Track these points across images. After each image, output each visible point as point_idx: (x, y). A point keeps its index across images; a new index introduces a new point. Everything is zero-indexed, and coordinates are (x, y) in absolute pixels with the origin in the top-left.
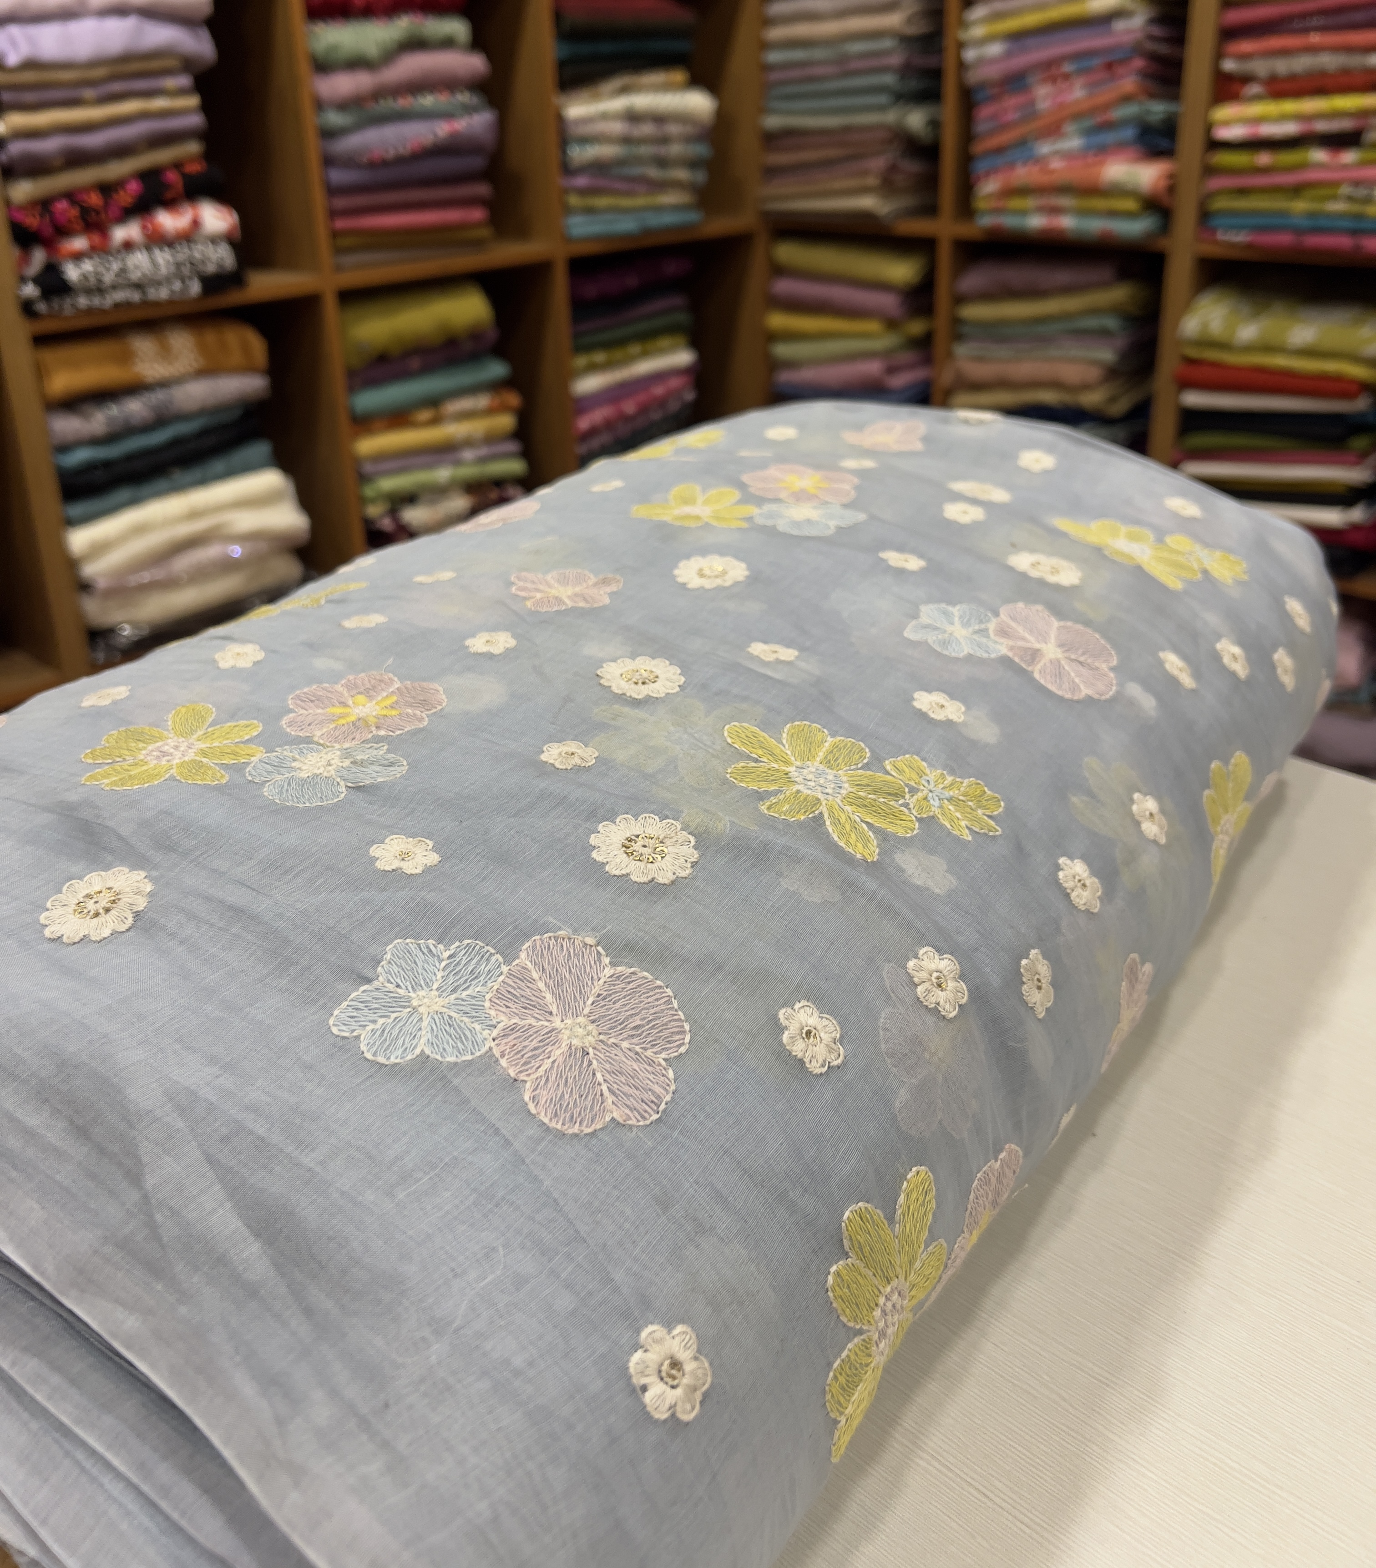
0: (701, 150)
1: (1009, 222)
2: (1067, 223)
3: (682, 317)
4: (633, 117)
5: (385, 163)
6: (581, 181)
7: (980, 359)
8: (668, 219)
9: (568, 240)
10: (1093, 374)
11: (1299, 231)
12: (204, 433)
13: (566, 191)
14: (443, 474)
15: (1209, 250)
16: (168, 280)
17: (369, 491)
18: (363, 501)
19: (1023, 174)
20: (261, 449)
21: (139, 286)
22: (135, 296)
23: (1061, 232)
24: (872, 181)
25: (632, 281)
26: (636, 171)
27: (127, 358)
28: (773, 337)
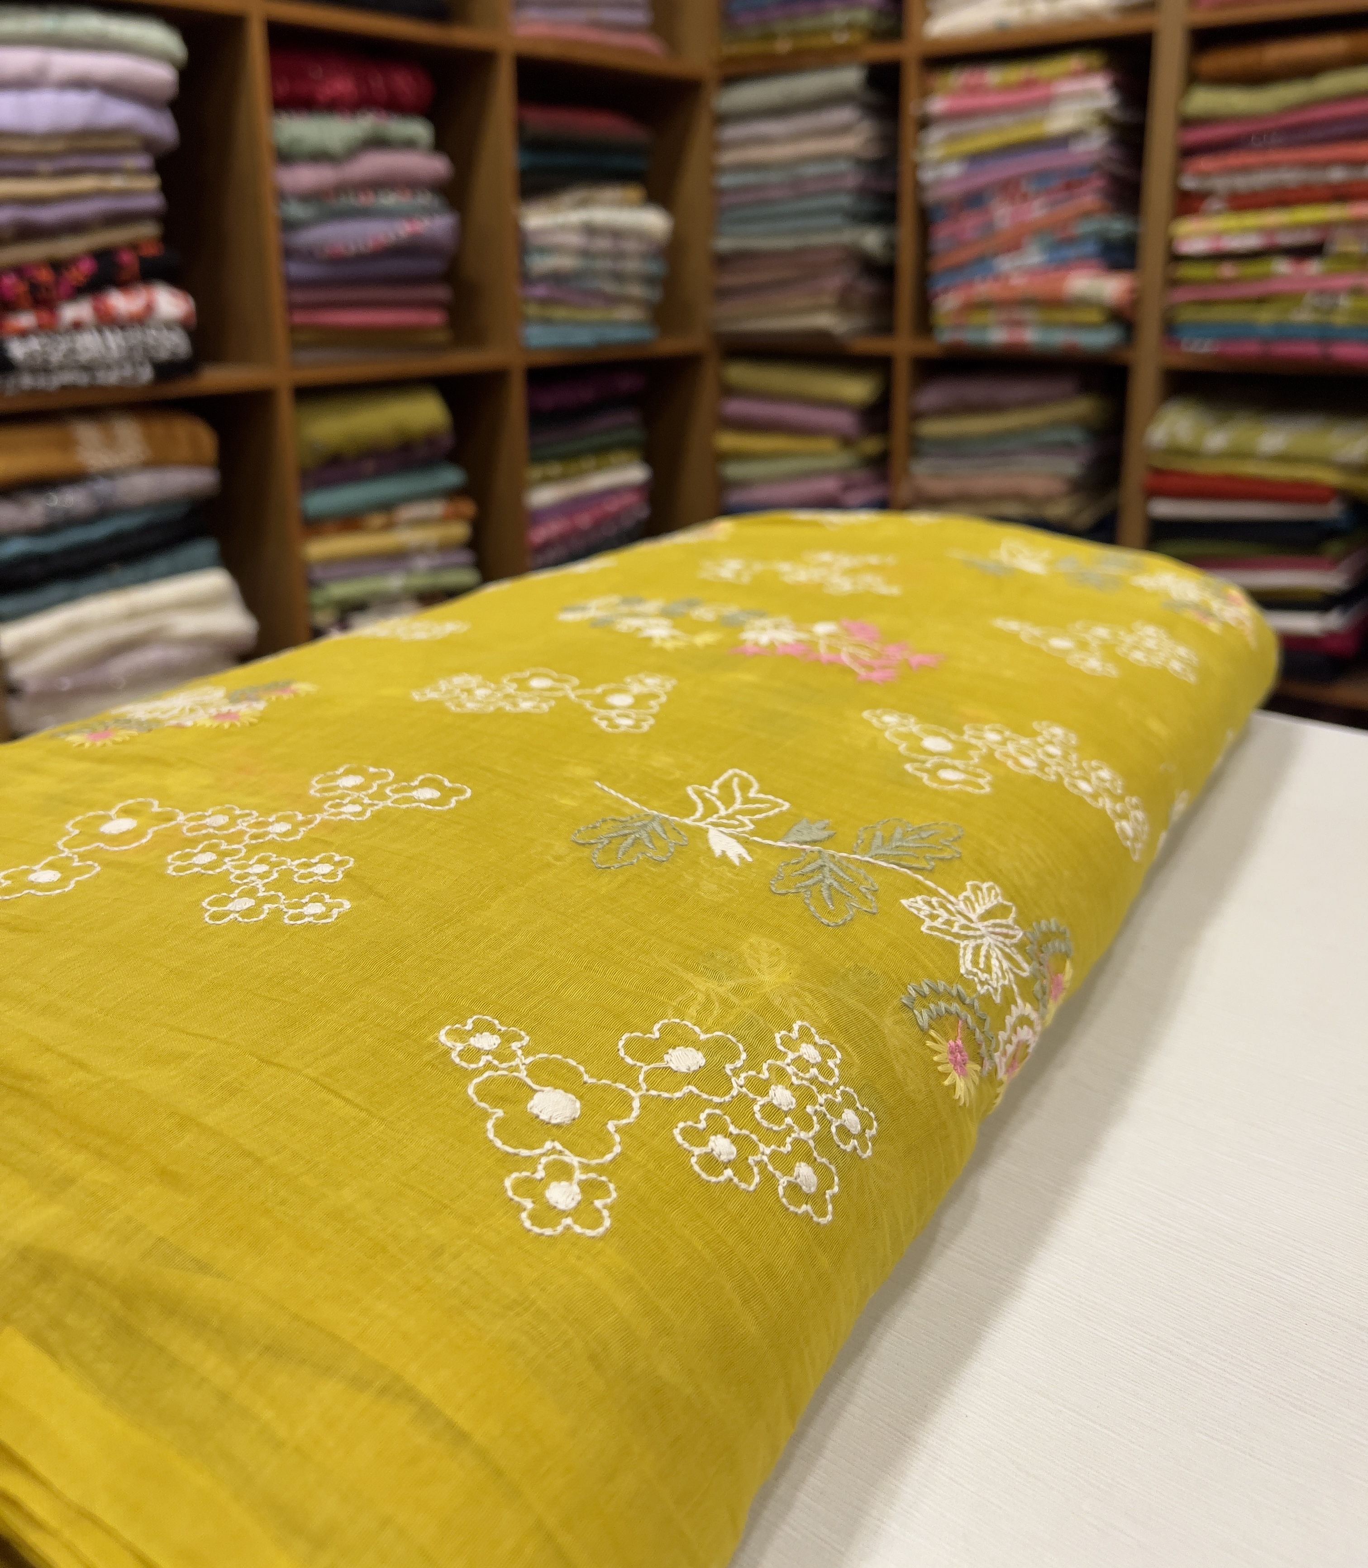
0: (654, 268)
1: (969, 337)
2: (1030, 336)
3: (634, 434)
4: (590, 230)
5: (344, 260)
6: (540, 291)
7: (938, 475)
8: (624, 335)
9: (526, 350)
10: (1056, 486)
11: (1265, 340)
12: (147, 529)
13: (525, 300)
14: (394, 582)
15: (1176, 360)
16: (120, 364)
17: (317, 598)
18: (312, 608)
19: (983, 289)
20: (206, 548)
21: (87, 368)
22: (82, 379)
23: (1024, 345)
24: (828, 299)
25: (586, 394)
26: (591, 284)
27: (68, 445)
28: (722, 457)
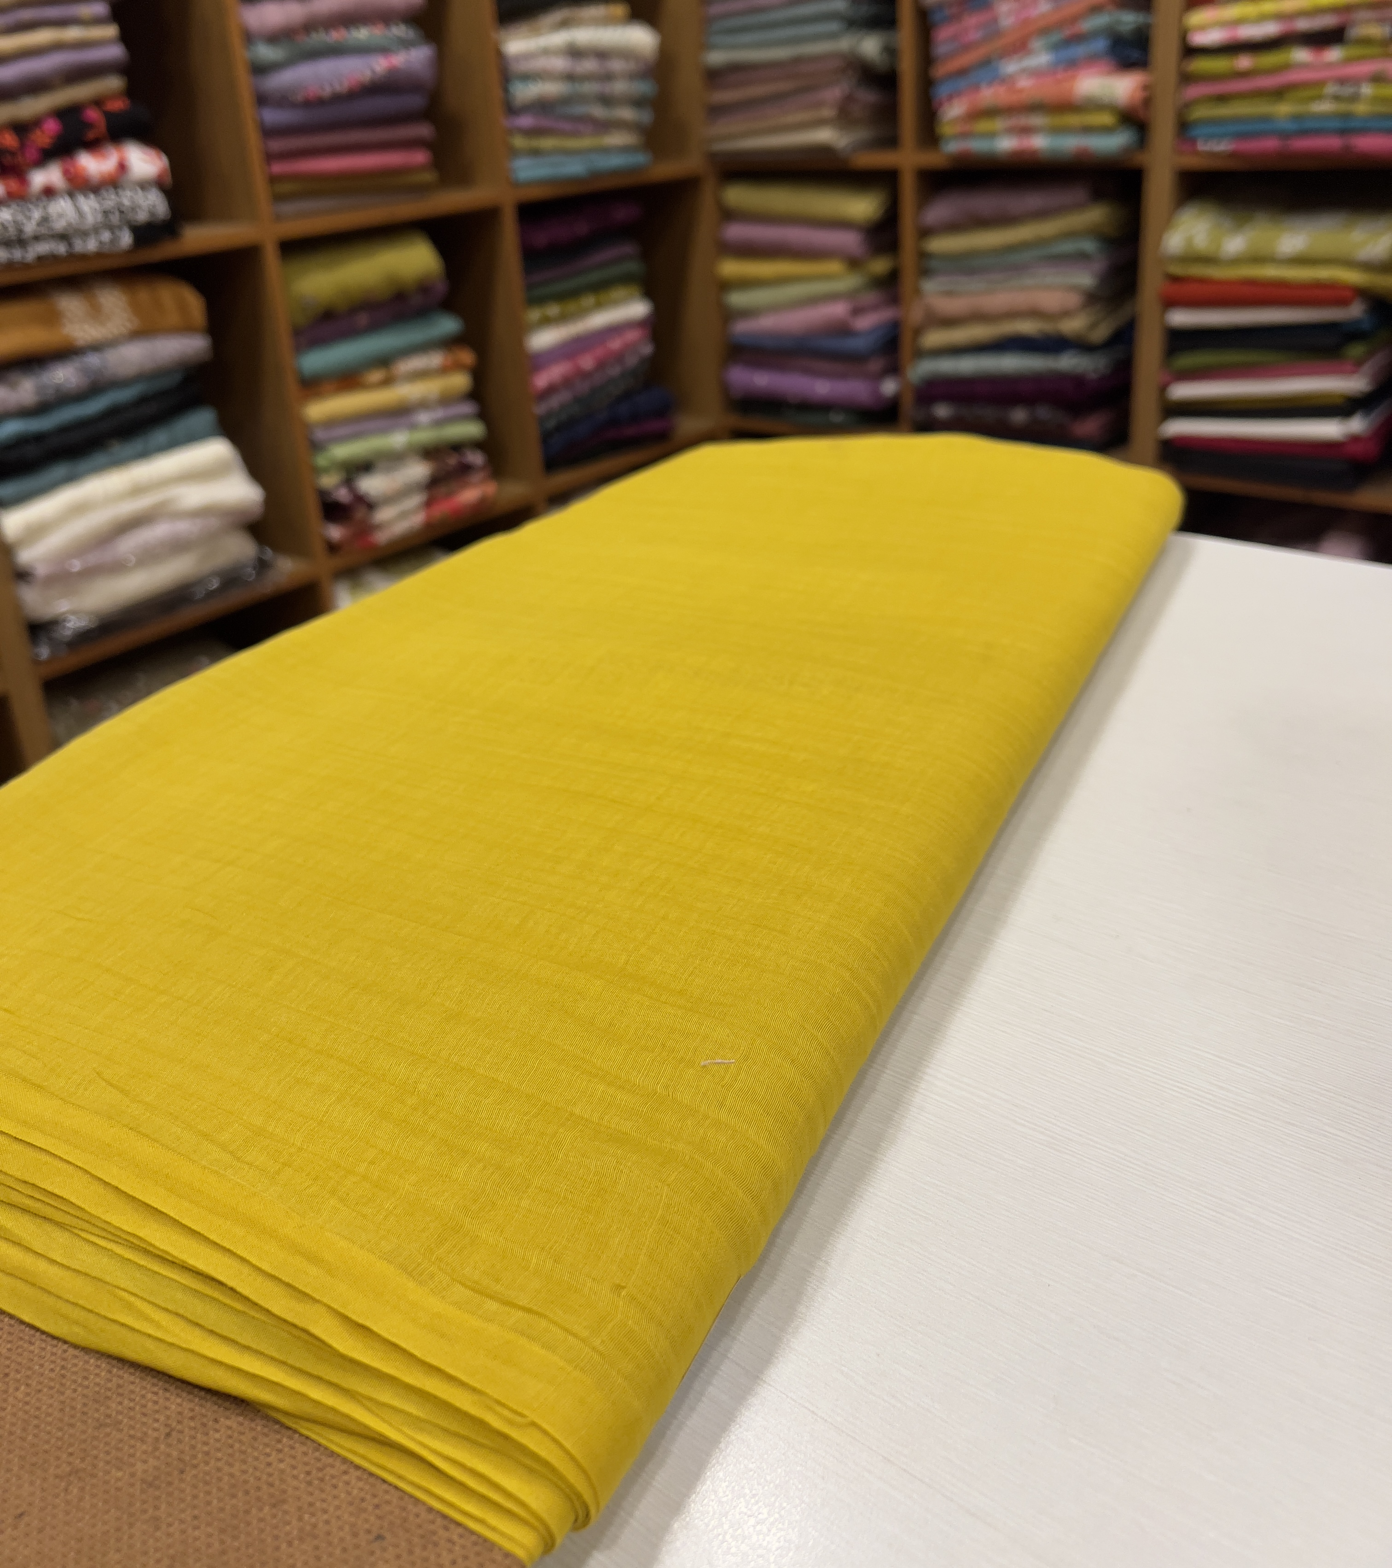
0: (644, 88)
1: (977, 146)
2: (1040, 143)
3: (633, 267)
4: (575, 52)
5: (319, 102)
6: (526, 121)
7: (950, 294)
8: (616, 161)
9: (516, 185)
10: (1073, 300)
11: (1285, 135)
12: (142, 400)
13: (511, 132)
14: (398, 439)
15: (1191, 162)
16: (96, 230)
17: (321, 460)
18: (317, 471)
19: (989, 95)
20: (204, 417)
21: (64, 237)
22: (61, 249)
23: (1034, 153)
24: (828, 112)
25: (581, 228)
26: (579, 110)
27: (53, 318)
28: (726, 285)
